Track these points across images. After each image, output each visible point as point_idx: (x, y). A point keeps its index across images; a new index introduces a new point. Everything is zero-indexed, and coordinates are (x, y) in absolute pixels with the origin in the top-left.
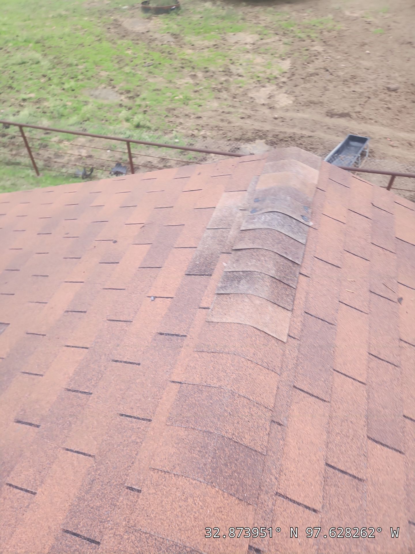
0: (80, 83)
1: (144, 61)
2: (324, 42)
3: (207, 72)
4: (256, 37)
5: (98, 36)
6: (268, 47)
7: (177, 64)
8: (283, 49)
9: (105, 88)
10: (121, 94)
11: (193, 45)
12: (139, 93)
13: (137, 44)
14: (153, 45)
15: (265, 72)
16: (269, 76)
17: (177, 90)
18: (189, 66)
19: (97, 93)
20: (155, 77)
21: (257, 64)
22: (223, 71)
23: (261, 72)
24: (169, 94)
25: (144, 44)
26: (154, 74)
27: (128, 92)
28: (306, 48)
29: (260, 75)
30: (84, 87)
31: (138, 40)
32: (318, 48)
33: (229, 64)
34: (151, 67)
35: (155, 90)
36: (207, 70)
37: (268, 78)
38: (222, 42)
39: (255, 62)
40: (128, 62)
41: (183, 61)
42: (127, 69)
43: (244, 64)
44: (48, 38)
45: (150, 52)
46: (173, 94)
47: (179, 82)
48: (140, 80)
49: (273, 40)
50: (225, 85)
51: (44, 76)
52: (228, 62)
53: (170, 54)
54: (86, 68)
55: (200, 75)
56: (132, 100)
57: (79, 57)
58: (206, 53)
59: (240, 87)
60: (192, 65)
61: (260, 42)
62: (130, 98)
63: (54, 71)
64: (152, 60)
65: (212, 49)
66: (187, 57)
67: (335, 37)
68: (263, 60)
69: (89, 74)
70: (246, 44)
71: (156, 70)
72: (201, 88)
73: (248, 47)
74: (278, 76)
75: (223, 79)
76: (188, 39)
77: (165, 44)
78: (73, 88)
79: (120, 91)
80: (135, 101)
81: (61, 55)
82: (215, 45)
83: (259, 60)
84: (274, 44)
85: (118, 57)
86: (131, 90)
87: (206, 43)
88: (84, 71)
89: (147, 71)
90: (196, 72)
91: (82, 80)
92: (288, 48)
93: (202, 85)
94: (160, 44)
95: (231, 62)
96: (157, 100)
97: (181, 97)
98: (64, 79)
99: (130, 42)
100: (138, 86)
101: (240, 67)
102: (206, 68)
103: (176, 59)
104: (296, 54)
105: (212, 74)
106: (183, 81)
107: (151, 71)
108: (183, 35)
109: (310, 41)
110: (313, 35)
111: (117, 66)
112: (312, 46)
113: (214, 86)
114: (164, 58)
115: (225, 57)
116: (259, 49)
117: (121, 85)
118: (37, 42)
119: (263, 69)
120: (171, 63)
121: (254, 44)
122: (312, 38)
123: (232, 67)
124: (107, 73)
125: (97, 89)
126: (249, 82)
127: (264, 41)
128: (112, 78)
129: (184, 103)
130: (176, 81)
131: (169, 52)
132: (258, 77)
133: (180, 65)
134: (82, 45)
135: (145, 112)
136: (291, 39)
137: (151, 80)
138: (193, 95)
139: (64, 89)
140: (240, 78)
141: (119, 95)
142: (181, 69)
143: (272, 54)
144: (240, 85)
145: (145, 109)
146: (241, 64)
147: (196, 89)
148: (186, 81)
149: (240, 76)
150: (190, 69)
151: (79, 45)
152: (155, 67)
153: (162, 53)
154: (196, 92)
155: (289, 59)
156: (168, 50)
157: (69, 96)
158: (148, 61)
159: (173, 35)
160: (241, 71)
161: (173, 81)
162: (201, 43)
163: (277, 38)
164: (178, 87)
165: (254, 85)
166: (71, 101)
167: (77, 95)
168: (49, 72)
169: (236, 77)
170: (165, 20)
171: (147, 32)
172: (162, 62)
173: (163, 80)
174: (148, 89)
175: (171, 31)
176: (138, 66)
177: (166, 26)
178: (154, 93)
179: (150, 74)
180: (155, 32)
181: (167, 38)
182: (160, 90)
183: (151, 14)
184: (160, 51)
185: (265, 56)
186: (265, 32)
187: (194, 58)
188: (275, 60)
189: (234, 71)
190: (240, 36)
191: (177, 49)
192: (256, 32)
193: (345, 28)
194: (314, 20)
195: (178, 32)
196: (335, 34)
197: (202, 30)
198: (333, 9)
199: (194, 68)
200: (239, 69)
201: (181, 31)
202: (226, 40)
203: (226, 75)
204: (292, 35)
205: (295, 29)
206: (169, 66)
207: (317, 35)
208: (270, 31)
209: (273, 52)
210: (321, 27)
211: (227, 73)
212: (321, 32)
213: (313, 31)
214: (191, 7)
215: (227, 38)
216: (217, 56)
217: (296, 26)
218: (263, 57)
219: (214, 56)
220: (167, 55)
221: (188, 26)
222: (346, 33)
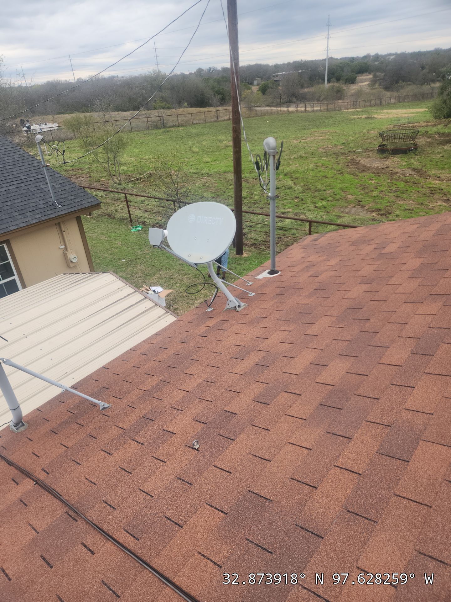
0: (329, 203)
1: (389, 188)
5: (340, 170)
7: (425, 190)
9: (354, 207)
10: (372, 211)
11: (439, 177)
12: (390, 212)
13: (379, 176)
14: (396, 177)
18: (439, 193)
19: (347, 210)
20: (404, 200)
24: (421, 214)
25: (386, 176)
26: (402, 198)
27: (379, 210)
30: (334, 206)
31: (379, 173)
34: (398, 193)
35: (406, 210)
40: (373, 189)
41: (432, 189)
42: (375, 193)
44: (294, 172)
45: (394, 182)
47: (432, 205)
48: (389, 202)
51: (297, 198)
53: (416, 183)
54: (334, 193)
56: (384, 216)
57: (325, 185)
60: (443, 192)
62: (382, 215)
63: (304, 194)
64: (398, 188)
66: (434, 186)
69: (338, 197)
71: (404, 195)
76: (431, 172)
77: (408, 176)
78: (326, 206)
79: (370, 210)
80: (387, 218)
81: (309, 184)
85: (361, 185)
86: (383, 209)
88: (331, 194)
89: (394, 196)
90: (449, 197)
91: (331, 201)
94: (402, 176)
96: (411, 217)
98: (315, 200)
99: (373, 175)
100: (388, 206)
103: (423, 187)
106: (435, 204)
108: (426, 170)
111: (362, 192)
114: (410, 186)
117: (370, 205)
118: (286, 175)
120: (419, 190)
124: (354, 197)
125: (346, 207)
128: (361, 200)
130: (428, 203)
131: (414, 182)
133: (429, 192)
134: (326, 177)
137: (401, 203)
139: (316, 207)
141: (369, 213)
142: (431, 195)
148: (439, 204)
150: (442, 195)
151: (323, 177)
152: (403, 193)
153: (407, 183)
156: (411, 181)
157: (322, 212)
158: (393, 189)
159: (414, 169)
161: (424, 203)
162: (447, 175)
164: (432, 208)
166: (324, 215)
167: (329, 211)
168: (300, 195)
170: (403, 158)
171: (387, 167)
172: (409, 189)
173: (413, 203)
174: (399, 209)
175: (413, 167)
176: (384, 192)
177: (405, 163)
178: (407, 212)
179: (398, 198)
180: (395, 168)
181: (408, 172)
182: (413, 210)
183: (387, 154)
184: (404, 181)
187: (443, 187)
191: (422, 180)
195: (420, 167)
197: (446, 166)
199: (445, 194)
201: (422, 166)
206: (417, 193)
214: (428, 149)
220: (412, 184)
221: (430, 163)
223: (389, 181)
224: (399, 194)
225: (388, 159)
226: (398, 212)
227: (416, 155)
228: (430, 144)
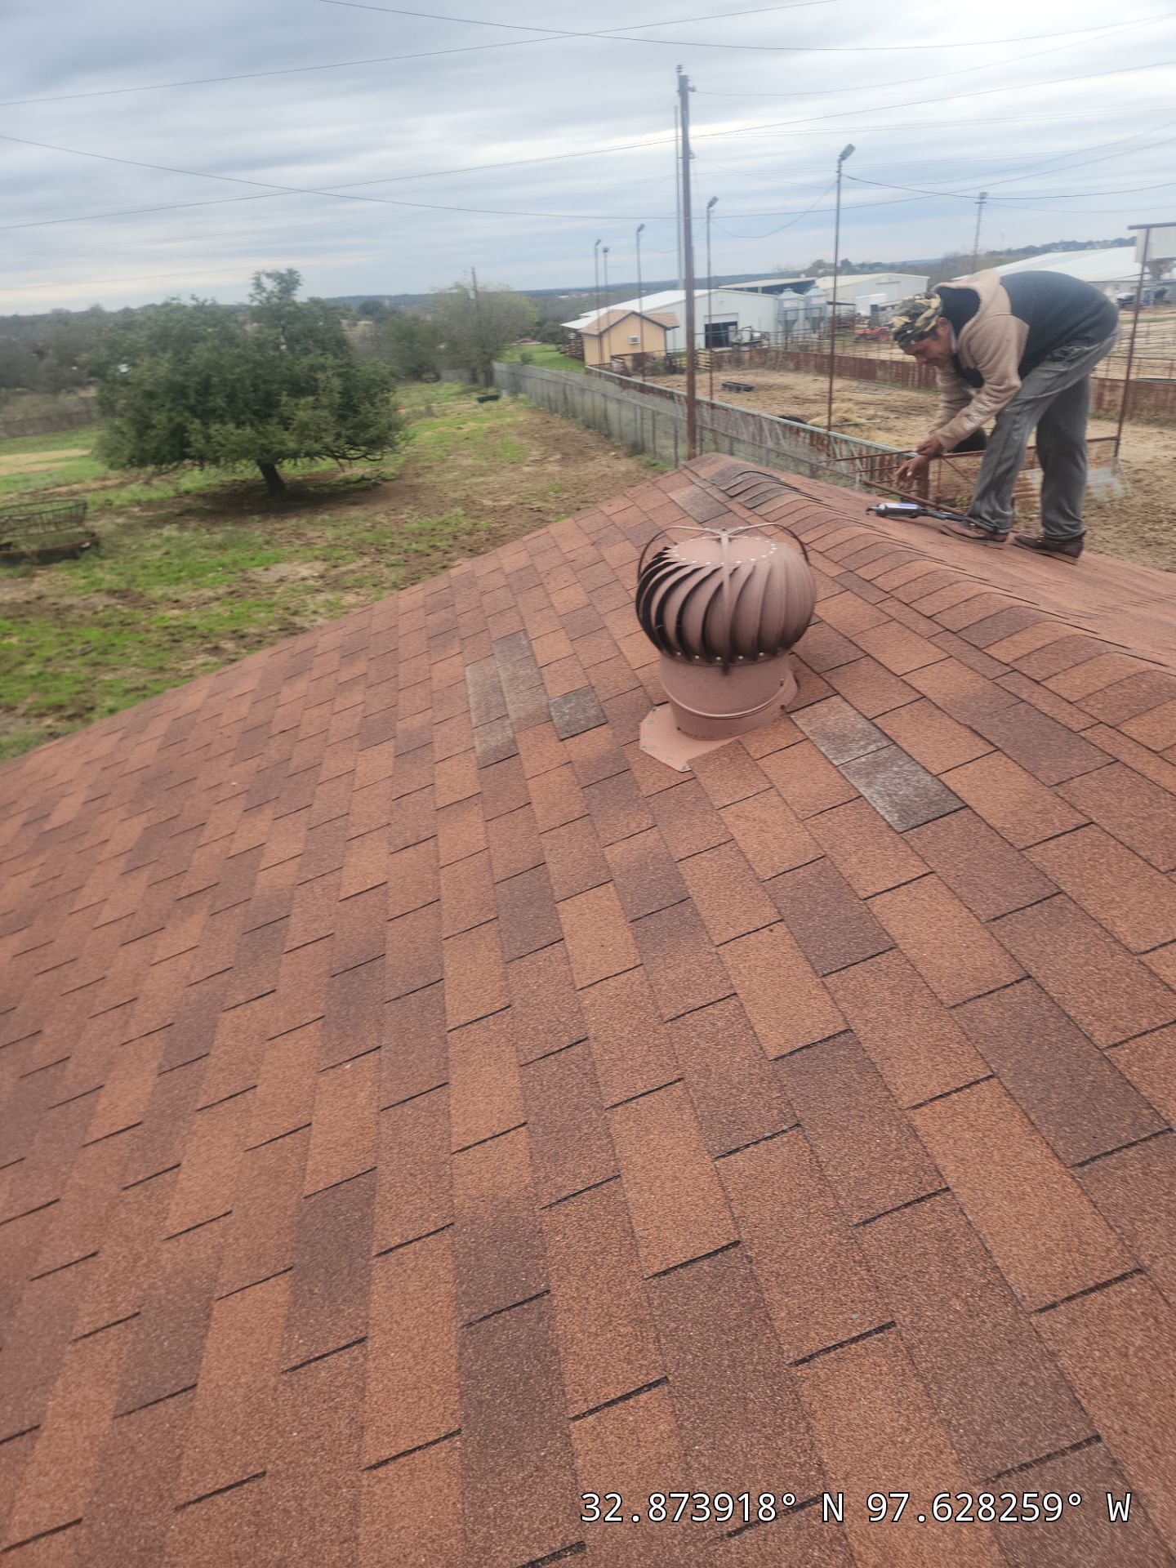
1: (64, 648)
2: (470, 550)
3: (242, 637)
4: (320, 567)
6: (358, 575)
7: (157, 637)
8: (392, 575)
10: (42, 715)
11: (177, 601)
12: (89, 705)
13: (26, 622)
14: (72, 617)
18: (191, 636)
20: (115, 669)
21: (352, 605)
22: (281, 630)
25: (44, 620)
26: (107, 665)
27: (58, 708)
28: (440, 565)
31: (22, 616)
32: (464, 560)
33: (286, 616)
34: (94, 654)
35: (128, 691)
36: (241, 633)
38: (244, 584)
39: (343, 603)
40: (20, 658)
41: (171, 631)
42: (31, 668)
43: (322, 610)
45: (72, 631)
47: (184, 667)
48: (78, 682)
49: (361, 564)
52: (282, 614)
53: (128, 624)
55: (229, 645)
56: (80, 721)
58: (219, 608)
60: (197, 633)
61: (334, 572)
62: (70, 718)
64: (89, 642)
65: (229, 600)
66: (174, 623)
67: (488, 540)
68: (362, 598)
70: (304, 579)
71: (110, 657)
73: (311, 582)
76: (157, 592)
77: (102, 611)
79: (34, 712)
82: (232, 593)
83: (350, 598)
84: (368, 569)
86: (67, 703)
87: (210, 593)
89: (85, 664)
90: (217, 643)
92: (403, 572)
94: (87, 613)
95: (291, 611)
99: (7, 623)
100: (78, 693)
101: (313, 617)
102: (234, 632)
103: (148, 631)
105: (258, 639)
106: (192, 663)
107: (97, 661)
108: (140, 589)
110: (443, 544)
112: (449, 560)
114: (118, 634)
115: (270, 606)
116: (339, 583)
117: (30, 700)
120: (141, 638)
121: (322, 577)
123: (297, 620)
127: (343, 569)
130: (175, 665)
131: (122, 622)
133: (168, 638)
136: (399, 557)
137: (109, 677)
142: (175, 644)
146: (314, 612)
148: (200, 662)
150: (199, 641)
152: (105, 653)
153: (106, 626)
156: (115, 620)
158: (77, 647)
159: (112, 593)
161: (166, 667)
162: (195, 594)
163: (367, 560)
170: (73, 570)
171: (39, 598)
172: (116, 641)
173: (139, 671)
174: (110, 693)
175: (105, 586)
176: (54, 661)
177: (84, 581)
179: (98, 667)
180: (60, 596)
181: (100, 600)
182: (145, 688)
183: (28, 566)
184: (97, 625)
185: (363, 591)
186: (336, 554)
187: (195, 622)
188: (386, 593)
189: (307, 625)
190: (283, 569)
191: (141, 614)
192: (317, 558)
193: (497, 525)
194: (428, 522)
195: (123, 586)
196: (483, 535)
197: (183, 574)
198: (456, 502)
199: (205, 637)
200: (315, 621)
201: (129, 583)
202: (253, 581)
203: (292, 634)
204: (396, 550)
205: (397, 540)
206: (140, 645)
207: (451, 542)
208: (345, 552)
209: (376, 581)
210: (448, 530)
211: (291, 631)
212: (455, 538)
213: (438, 538)
214: (127, 541)
215: (254, 577)
216: (250, 608)
217: (396, 536)
218: (357, 594)
219: (242, 610)
220: (119, 627)
221: (142, 572)
222: (504, 532)
223: (58, 630)
224: (98, 657)
225: (33, 576)
226: (110, 702)
227: (103, 558)
228: (126, 529)
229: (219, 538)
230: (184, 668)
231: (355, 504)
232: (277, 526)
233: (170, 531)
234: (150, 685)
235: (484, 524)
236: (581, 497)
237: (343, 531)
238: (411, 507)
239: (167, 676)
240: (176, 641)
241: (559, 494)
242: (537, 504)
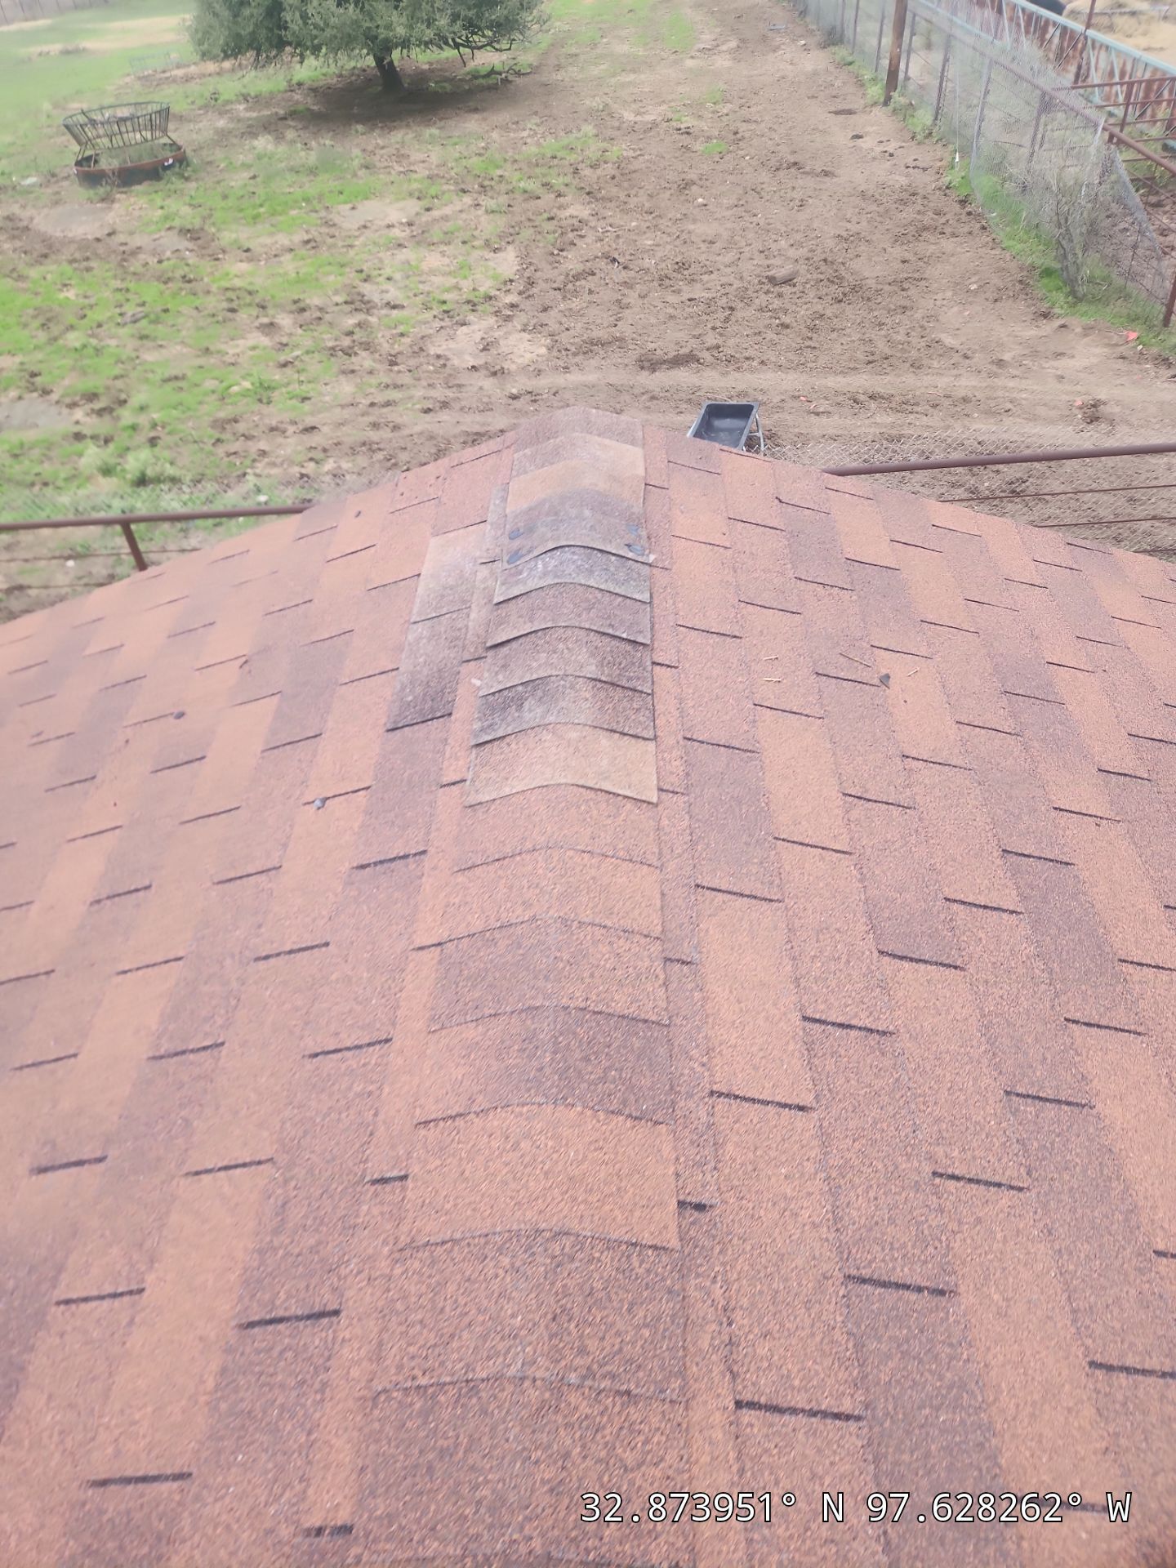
1: (118, 310)
2: (588, 194)
3: (303, 310)
4: (413, 206)
6: (449, 226)
7: (213, 303)
8: (489, 226)
9: (20, 398)
10: (72, 405)
11: (248, 250)
12: (123, 396)
13: (88, 269)
14: (135, 265)
15: (457, 288)
16: (471, 297)
17: (232, 368)
18: (250, 305)
20: (161, 346)
21: (432, 272)
22: (346, 303)
23: (448, 291)
24: (210, 384)
25: (107, 266)
26: (155, 339)
27: (92, 397)
28: (546, 216)
29: (446, 296)
31: (86, 259)
32: (578, 209)
33: (357, 282)
34: (144, 323)
35: (167, 380)
36: (302, 305)
37: (468, 302)
38: (324, 230)
39: (424, 266)
40: (71, 320)
41: (230, 294)
43: (397, 276)
45: (132, 286)
46: (222, 382)
47: (232, 349)
48: (120, 361)
49: (458, 208)
50: (359, 335)
52: (351, 277)
53: (190, 281)
55: (285, 321)
56: (107, 418)
58: (288, 264)
59: (402, 335)
60: (257, 301)
61: (426, 217)
62: (100, 412)
64: (143, 304)
65: (303, 252)
66: (238, 283)
67: (613, 178)
68: (446, 261)
70: (389, 226)
71: (160, 328)
72: (297, 353)
73: (396, 232)
74: (493, 293)
75: (350, 321)
76: (227, 237)
77: (168, 259)
79: (68, 400)
80: (118, 418)
82: (308, 242)
83: (433, 260)
84: (464, 216)
85: (39, 311)
86: (101, 390)
87: (283, 240)
89: (133, 336)
90: (274, 317)
92: (501, 222)
93: (296, 346)
94: (152, 261)
95: (363, 275)
96: (181, 404)
97: (247, 384)
99: (67, 269)
100: (116, 378)
101: (387, 286)
102: (295, 302)
103: (208, 292)
104: (527, 233)
105: (318, 314)
106: (243, 344)
107: (145, 332)
108: (213, 230)
109: (553, 196)
110: (557, 182)
111: (42, 336)
112: (560, 207)
113: (330, 344)
114: (174, 295)
115: (342, 266)
116: (426, 235)
117: (67, 382)
119: (452, 281)
120: (197, 303)
121: (410, 224)
122: (556, 188)
123: (366, 289)
124: (18, 359)
126: (420, 318)
127: (435, 213)
128: (34, 368)
129: (260, 401)
130: (223, 347)
131: (184, 277)
132: (444, 302)
133: (225, 305)
135: (153, 442)
136: (503, 200)
137: (150, 357)
138: (278, 376)
140: (395, 312)
141: (66, 411)
142: (230, 315)
143: (464, 242)
144: (401, 329)
145: (153, 434)
146: (389, 279)
147: (283, 358)
148: (251, 343)
149: (394, 307)
150: (254, 311)
152: (156, 321)
153: (165, 283)
154: (285, 365)
155: (510, 248)
156: (179, 273)
158: (130, 309)
159: (185, 232)
160: (394, 294)
161: (212, 348)
162: (268, 241)
163: (467, 200)
164: (233, 360)
165: (437, 324)
169: (384, 312)
170: (154, 196)
171: (109, 235)
172: (171, 305)
173: (185, 350)
174: (147, 380)
175: (177, 223)
176: (105, 327)
177: (160, 212)
178: (169, 387)
179: (145, 342)
180: (131, 233)
181: (172, 241)
182: (184, 377)
183: (108, 188)
184: (158, 279)
185: (449, 249)
186: (433, 191)
187: (259, 282)
188: (477, 253)
189: (376, 298)
190: (370, 209)
191: (206, 266)
192: (411, 195)
193: (631, 154)
194: (550, 144)
195: (197, 223)
196: (610, 169)
197: (262, 210)
198: (591, 112)
199: (263, 307)
200: (387, 292)
201: (204, 219)
202: (334, 225)
203: (356, 310)
204: (503, 187)
205: (508, 171)
206: (195, 313)
207: (568, 179)
208: (445, 187)
209: (466, 236)
210: (572, 158)
211: (358, 305)
212: (576, 171)
213: (554, 171)
214: (219, 154)
215: (336, 219)
216: (320, 266)
217: (508, 165)
218: (443, 253)
219: (311, 270)
220: (181, 285)
221: (223, 204)
222: (636, 165)
223: (118, 284)
224: (148, 327)
225: (113, 201)
227: (187, 179)
228: (223, 138)
229: (312, 158)
230: (231, 352)
231: (476, 110)
232: (380, 142)
233: (263, 143)
234: (189, 374)
235: (618, 150)
236: (744, 112)
237: (454, 152)
238: (536, 120)
239: (212, 361)
240: (233, 310)
241: (717, 107)
242: (688, 121)
